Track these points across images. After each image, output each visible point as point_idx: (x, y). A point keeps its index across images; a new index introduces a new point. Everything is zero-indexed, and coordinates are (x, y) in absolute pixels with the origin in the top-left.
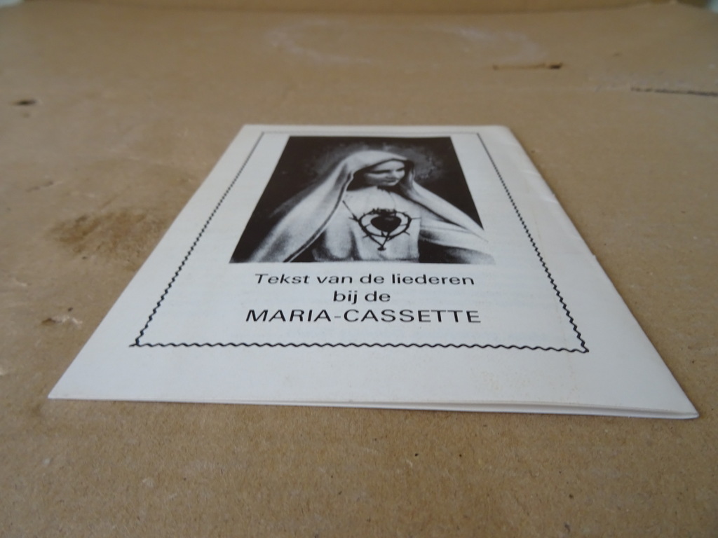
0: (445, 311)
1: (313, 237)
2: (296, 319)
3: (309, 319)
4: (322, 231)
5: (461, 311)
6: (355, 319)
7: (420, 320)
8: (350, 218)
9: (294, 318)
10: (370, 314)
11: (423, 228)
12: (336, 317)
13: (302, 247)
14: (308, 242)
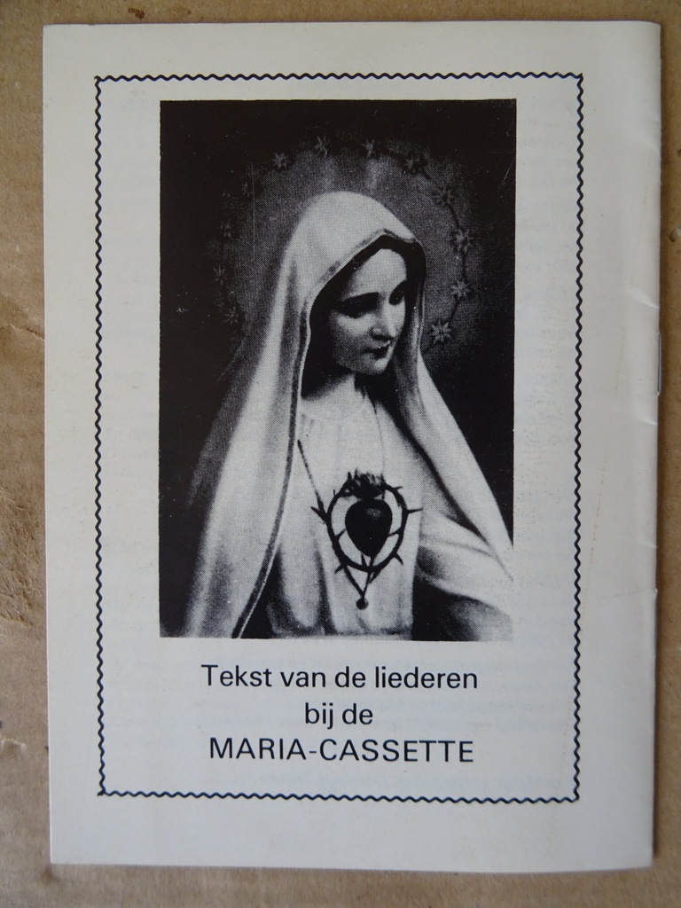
0: (435, 742)
1: (263, 570)
2: (266, 753)
3: (282, 757)
4: (274, 552)
5: (454, 742)
6: (332, 756)
7: (406, 759)
8: (313, 509)
9: (264, 751)
10: (349, 749)
11: (423, 544)
12: (311, 752)
13: (252, 599)
14: (258, 584)
